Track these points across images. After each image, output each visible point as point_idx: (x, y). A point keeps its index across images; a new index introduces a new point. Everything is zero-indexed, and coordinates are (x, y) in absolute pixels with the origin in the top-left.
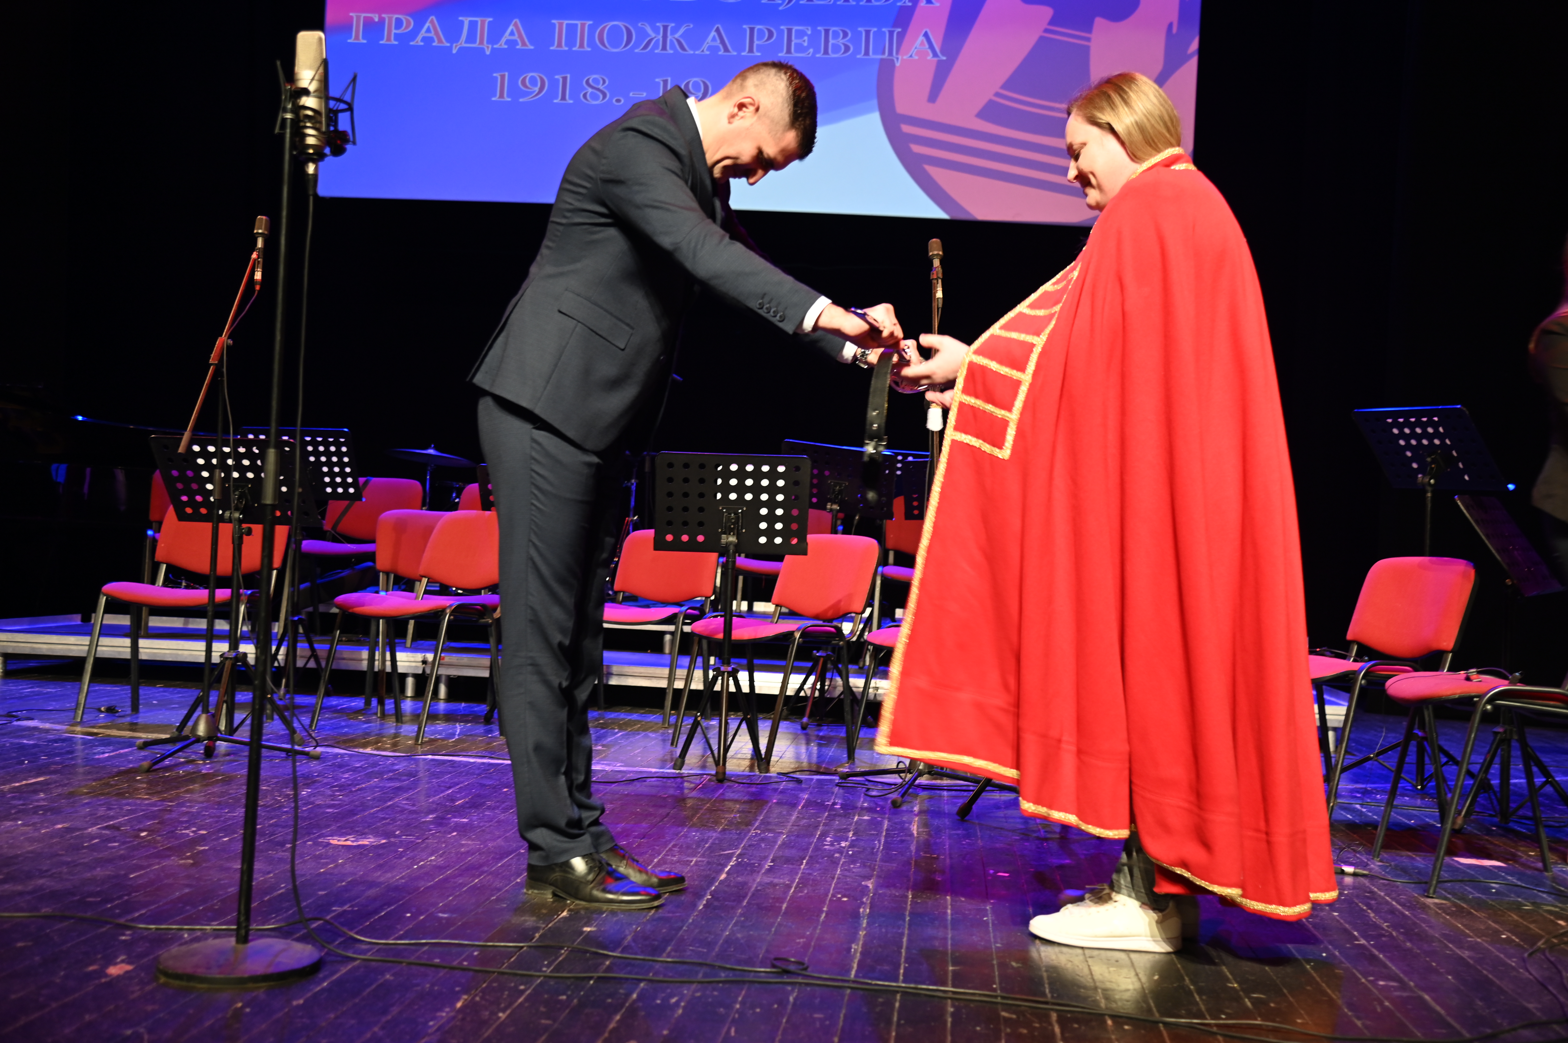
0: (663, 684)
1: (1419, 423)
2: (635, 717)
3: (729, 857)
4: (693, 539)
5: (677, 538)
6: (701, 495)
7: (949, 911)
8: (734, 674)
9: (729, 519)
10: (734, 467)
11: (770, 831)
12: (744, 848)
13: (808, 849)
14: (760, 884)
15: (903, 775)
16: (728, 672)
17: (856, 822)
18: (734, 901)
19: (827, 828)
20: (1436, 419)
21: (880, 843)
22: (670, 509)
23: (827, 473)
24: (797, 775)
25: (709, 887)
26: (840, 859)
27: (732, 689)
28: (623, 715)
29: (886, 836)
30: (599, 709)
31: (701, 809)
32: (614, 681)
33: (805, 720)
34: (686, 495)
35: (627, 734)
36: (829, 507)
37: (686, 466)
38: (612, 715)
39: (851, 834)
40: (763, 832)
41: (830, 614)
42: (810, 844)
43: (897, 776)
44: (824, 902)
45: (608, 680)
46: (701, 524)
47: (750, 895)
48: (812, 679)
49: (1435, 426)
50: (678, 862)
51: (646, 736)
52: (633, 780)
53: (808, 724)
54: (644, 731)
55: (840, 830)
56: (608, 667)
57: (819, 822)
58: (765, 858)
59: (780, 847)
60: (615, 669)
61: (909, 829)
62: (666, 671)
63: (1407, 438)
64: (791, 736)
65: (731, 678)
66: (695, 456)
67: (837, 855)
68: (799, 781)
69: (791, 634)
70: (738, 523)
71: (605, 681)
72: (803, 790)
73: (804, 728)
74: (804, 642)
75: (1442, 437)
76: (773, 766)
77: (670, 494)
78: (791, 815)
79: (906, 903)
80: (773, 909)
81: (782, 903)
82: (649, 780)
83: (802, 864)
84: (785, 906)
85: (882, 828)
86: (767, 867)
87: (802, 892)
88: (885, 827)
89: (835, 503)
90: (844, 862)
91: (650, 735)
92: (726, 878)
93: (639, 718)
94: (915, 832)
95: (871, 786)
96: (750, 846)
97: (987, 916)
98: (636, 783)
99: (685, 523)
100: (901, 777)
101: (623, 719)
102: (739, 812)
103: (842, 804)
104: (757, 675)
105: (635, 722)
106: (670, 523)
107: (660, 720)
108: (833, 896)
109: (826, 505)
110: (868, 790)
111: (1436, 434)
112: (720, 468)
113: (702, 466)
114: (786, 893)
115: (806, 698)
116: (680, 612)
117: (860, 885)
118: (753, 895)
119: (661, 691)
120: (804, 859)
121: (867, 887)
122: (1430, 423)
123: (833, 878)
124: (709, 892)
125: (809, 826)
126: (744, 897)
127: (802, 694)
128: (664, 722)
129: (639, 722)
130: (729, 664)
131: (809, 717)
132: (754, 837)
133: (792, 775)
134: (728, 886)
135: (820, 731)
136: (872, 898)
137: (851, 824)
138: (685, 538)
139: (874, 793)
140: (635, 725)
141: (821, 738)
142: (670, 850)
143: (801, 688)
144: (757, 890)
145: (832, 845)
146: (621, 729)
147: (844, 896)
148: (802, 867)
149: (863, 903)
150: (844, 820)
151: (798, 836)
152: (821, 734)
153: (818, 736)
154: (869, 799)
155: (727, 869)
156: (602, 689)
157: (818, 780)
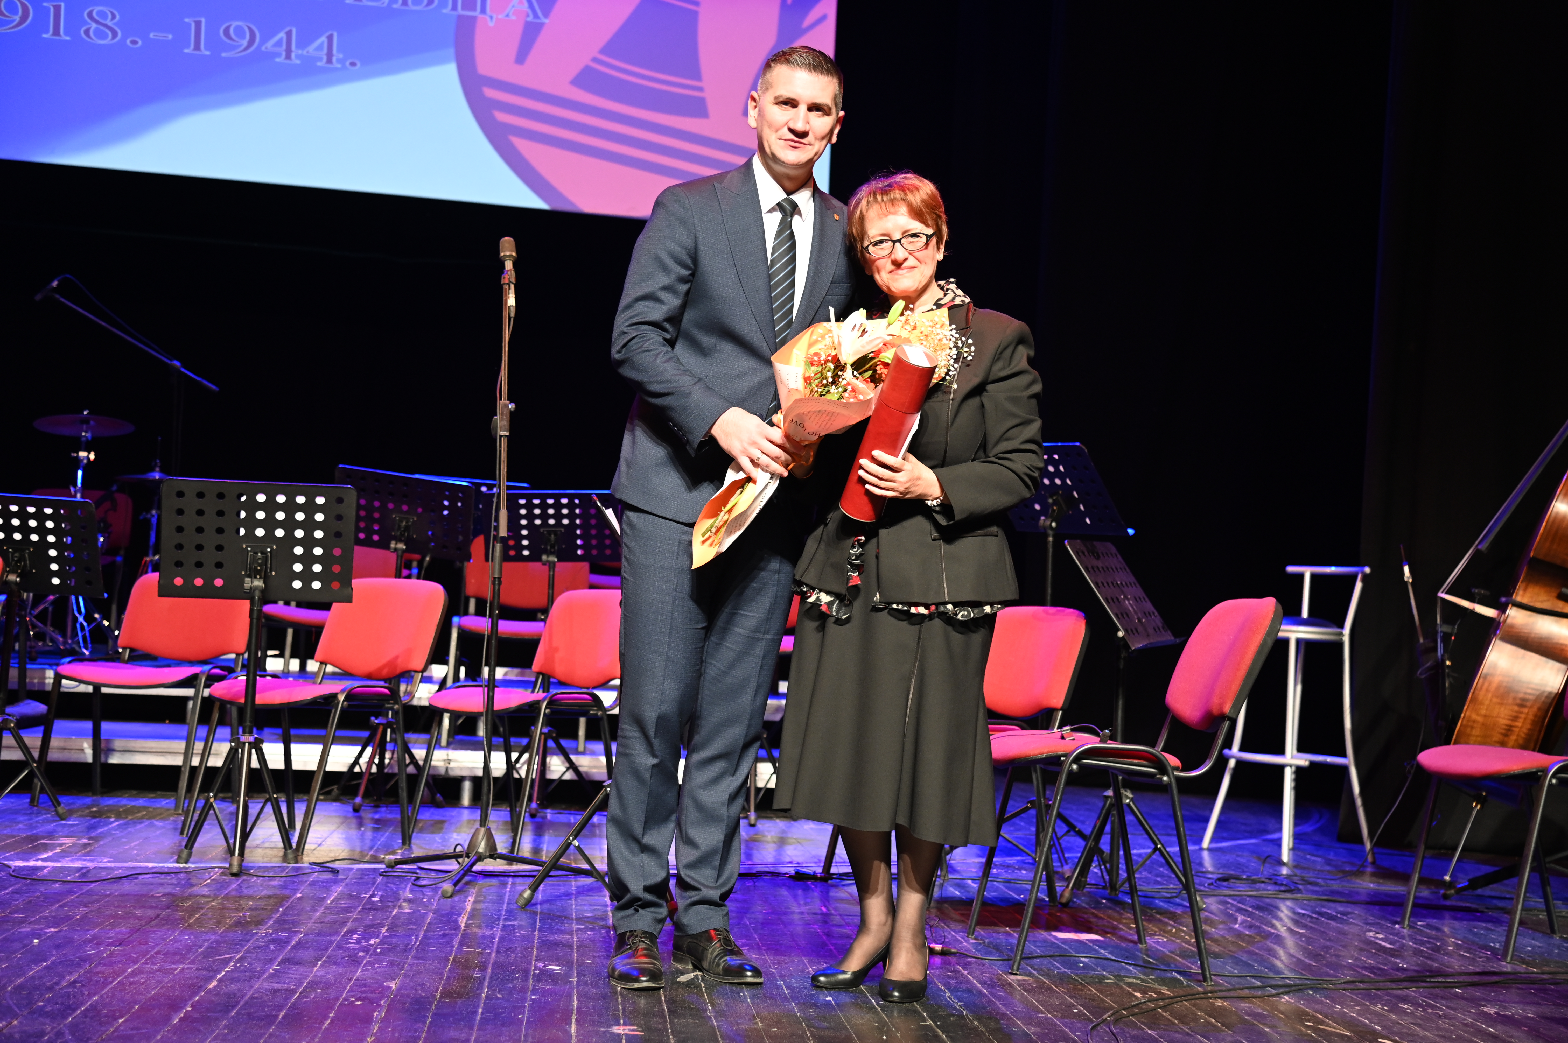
0: (178, 761)
2: (141, 802)
3: (226, 962)
4: (208, 583)
5: (188, 581)
6: (220, 531)
7: (480, 1010)
8: (257, 745)
9: (254, 559)
10: (261, 498)
11: (283, 930)
12: (248, 951)
13: (327, 949)
14: (257, 991)
15: (460, 860)
16: (250, 743)
17: (394, 916)
18: (220, 1011)
19: (357, 924)
20: (1056, 457)
21: (417, 939)
22: (180, 547)
23: (391, 506)
24: (337, 865)
25: (191, 998)
26: (364, 957)
27: (255, 764)
28: (125, 801)
29: (426, 931)
30: (94, 794)
31: (202, 908)
32: (115, 759)
33: (358, 800)
34: (200, 530)
35: (125, 824)
36: (393, 545)
37: (201, 495)
38: (110, 801)
39: (384, 930)
40: (276, 931)
41: (385, 673)
42: (331, 942)
43: (454, 861)
44: (332, 1008)
45: (107, 757)
46: (219, 565)
47: (242, 1003)
48: (369, 750)
49: (1056, 464)
50: (159, 970)
51: (152, 825)
52: (121, 878)
53: (361, 805)
54: (149, 819)
55: (371, 926)
56: (108, 741)
57: (348, 918)
58: (271, 961)
59: (294, 948)
60: (118, 744)
61: (456, 921)
62: (181, 745)
64: (338, 820)
65: (253, 751)
66: (210, 484)
67: (361, 954)
68: (335, 871)
69: (334, 696)
70: (266, 565)
71: (103, 759)
72: (336, 882)
73: (356, 810)
74: (349, 706)
75: (1062, 476)
76: (308, 856)
77: (180, 529)
78: (316, 911)
79: (431, 1004)
80: (270, 1019)
81: (280, 1010)
82: (141, 877)
83: (315, 965)
84: (283, 1013)
85: (423, 922)
86: (271, 971)
87: (306, 997)
88: (429, 920)
89: (400, 541)
90: (368, 962)
91: (157, 823)
92: (215, 987)
93: (146, 804)
94: (463, 925)
95: (422, 874)
96: (255, 948)
97: (523, 1014)
98: (124, 881)
99: (199, 565)
100: (459, 863)
101: (125, 805)
102: (251, 909)
103: (381, 896)
104: (295, 748)
105: (139, 809)
106: (179, 564)
107: (172, 806)
108: (345, 1000)
109: (389, 543)
110: (418, 879)
111: (1057, 473)
112: (243, 498)
113: (221, 496)
114: (287, 999)
115: (360, 775)
116: (203, 672)
117: (381, 985)
118: (246, 1003)
119: (174, 771)
120: (319, 960)
121: (390, 988)
123: (350, 980)
124: (190, 1002)
125: (336, 922)
126: (233, 1007)
127: (357, 769)
128: (177, 807)
129: (145, 808)
130: (251, 733)
131: (366, 796)
132: (263, 937)
133: (328, 865)
134: (218, 994)
135: (376, 813)
136: (393, 1000)
137: (387, 919)
138: (199, 582)
139: (423, 882)
140: (139, 812)
141: (377, 821)
142: (152, 956)
143: (356, 762)
144: (252, 998)
145: (358, 942)
146: (119, 816)
147: (358, 999)
148: (315, 969)
149: (379, 1005)
150: (379, 914)
151: (319, 934)
152: (377, 816)
153: (373, 819)
154: (417, 889)
155: (219, 976)
156: (98, 769)
157: (358, 870)
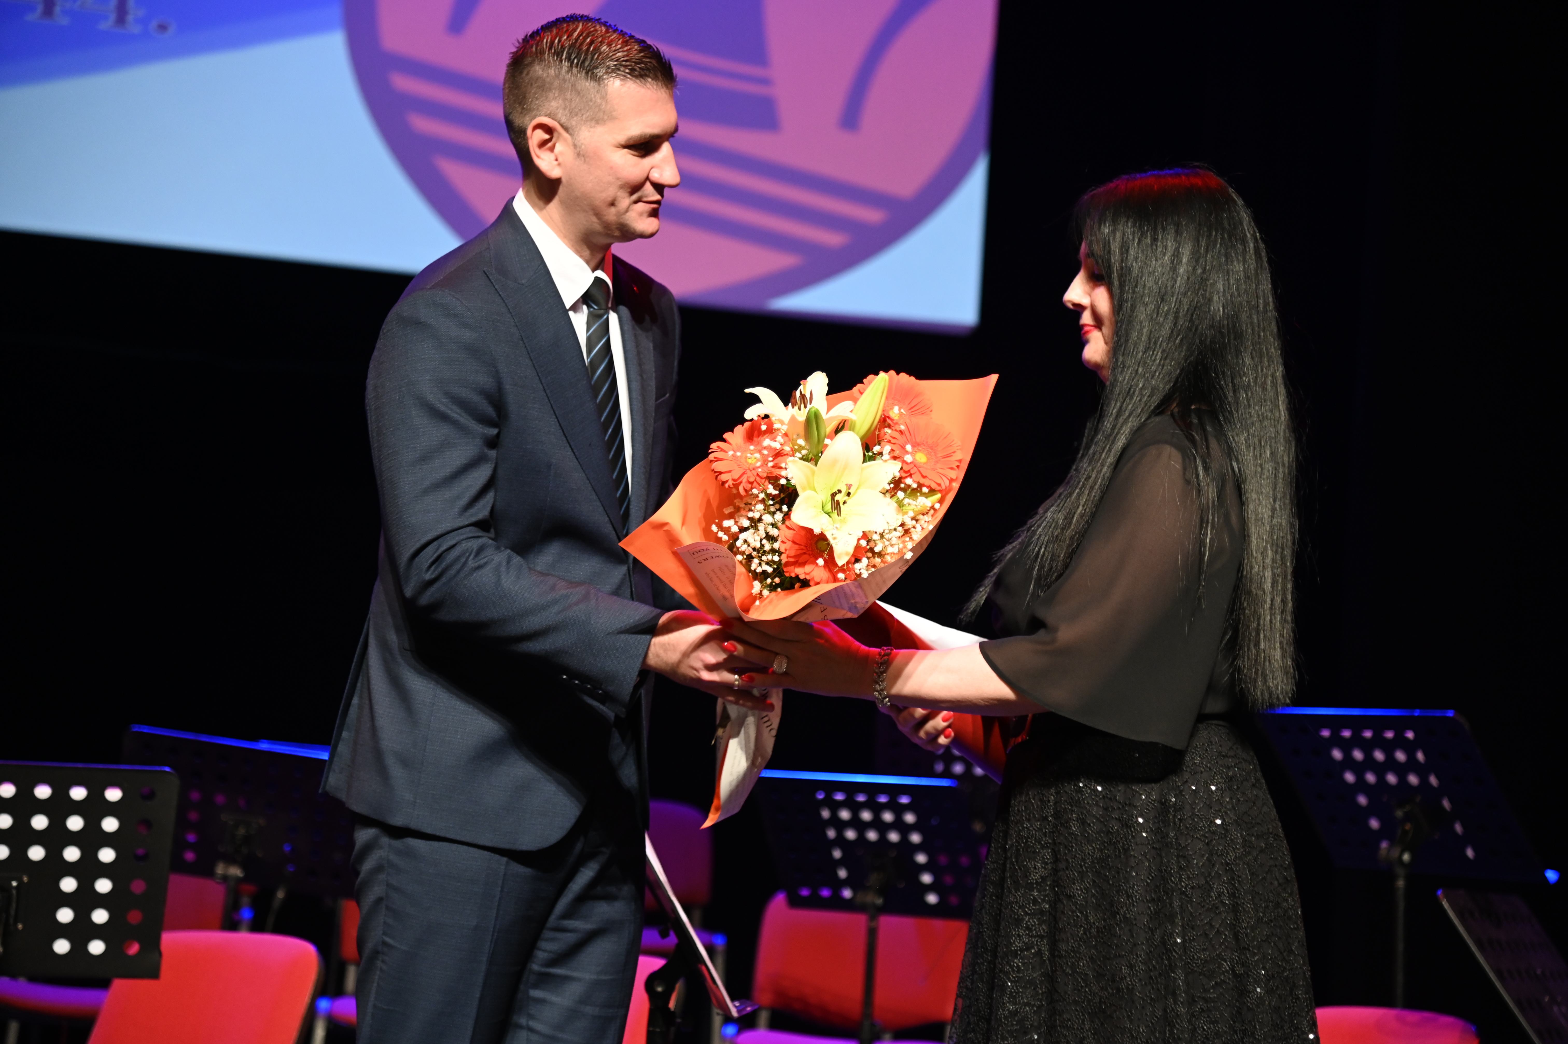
1: (1378, 742)
10: (6, 790)
20: (1410, 735)
23: (218, 799)
36: (220, 871)
49: (1410, 748)
63: (1359, 769)
70: (8, 912)
75: (1422, 771)
89: (235, 863)
109: (214, 867)
111: (1412, 765)
122: (1400, 742)
